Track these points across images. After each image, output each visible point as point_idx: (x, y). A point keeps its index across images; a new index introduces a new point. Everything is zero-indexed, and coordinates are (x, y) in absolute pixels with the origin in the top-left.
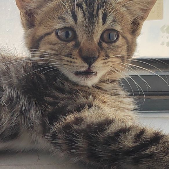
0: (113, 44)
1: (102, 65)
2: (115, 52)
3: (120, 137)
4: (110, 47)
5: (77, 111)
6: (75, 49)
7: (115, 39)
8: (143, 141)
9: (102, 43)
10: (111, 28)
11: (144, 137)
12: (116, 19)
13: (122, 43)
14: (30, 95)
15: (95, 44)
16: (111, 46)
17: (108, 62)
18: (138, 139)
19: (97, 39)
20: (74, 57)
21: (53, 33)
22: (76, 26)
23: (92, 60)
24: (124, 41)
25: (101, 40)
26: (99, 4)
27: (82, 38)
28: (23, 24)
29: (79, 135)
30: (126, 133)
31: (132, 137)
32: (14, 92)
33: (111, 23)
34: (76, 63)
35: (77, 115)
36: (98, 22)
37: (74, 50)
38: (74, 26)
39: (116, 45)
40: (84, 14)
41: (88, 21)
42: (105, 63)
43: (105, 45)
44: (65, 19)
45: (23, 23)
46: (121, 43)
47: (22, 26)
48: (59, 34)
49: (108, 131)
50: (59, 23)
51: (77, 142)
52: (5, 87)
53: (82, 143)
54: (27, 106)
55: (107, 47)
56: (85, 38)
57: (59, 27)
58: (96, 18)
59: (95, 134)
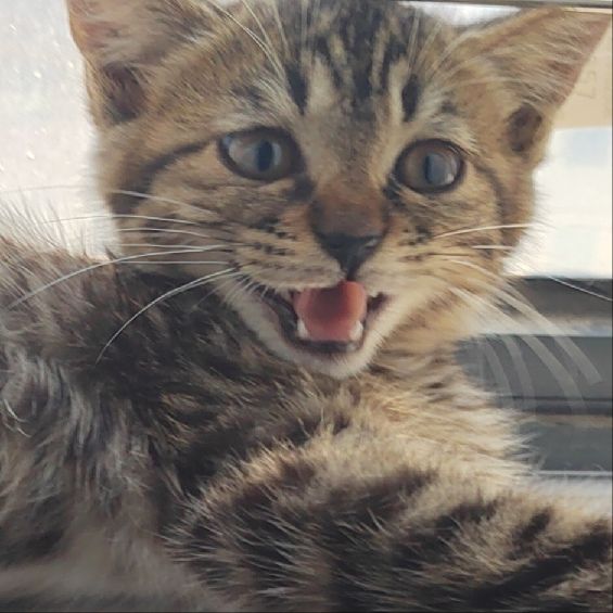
3: (457, 533)
4: (432, 204)
5: (290, 443)
8: (547, 553)
9: (400, 189)
16: (436, 203)
20: (284, 230)
21: (209, 148)
22: (300, 126)
24: (483, 185)
26: (391, 43)
29: (296, 530)
33: (433, 116)
38: (293, 122)
42: (417, 257)
44: (261, 95)
57: (235, 127)
59: (362, 524)
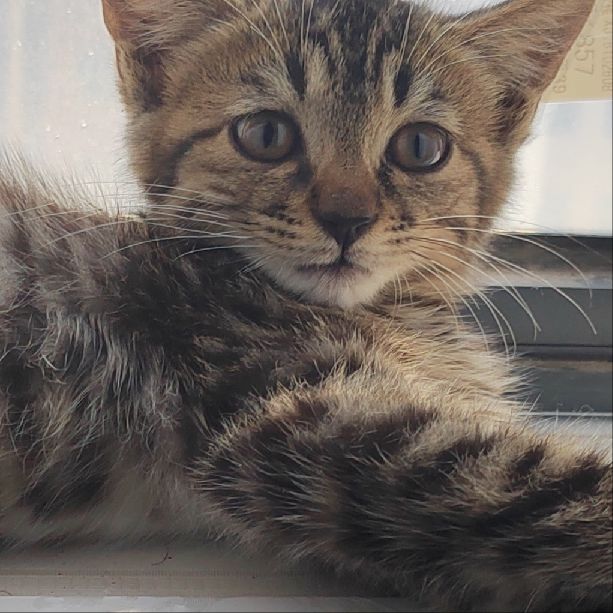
0: (430, 177)
1: (386, 248)
2: (434, 204)
3: (456, 467)
4: (419, 186)
5: (306, 382)
6: (296, 190)
7: (437, 158)
8: (540, 486)
9: (391, 171)
10: (426, 119)
11: (543, 472)
12: (443, 89)
13: (460, 175)
14: (141, 334)
15: (367, 173)
16: (422, 184)
17: (408, 239)
18: (519, 479)
19: (374, 159)
20: (292, 216)
21: (222, 133)
22: (301, 110)
23: (354, 228)
24: (467, 168)
25: (387, 160)
26: (384, 35)
27: (321, 149)
28: (123, 91)
29: (309, 462)
30: (476, 456)
31: (498, 469)
32: (86, 326)
33: (423, 102)
34: (301, 238)
35: (306, 396)
36: (379, 98)
37: (292, 193)
38: (294, 107)
39: (438, 179)
40: (331, 69)
41: (341, 93)
42: (398, 241)
43: (400, 178)
44: (265, 82)
45: (125, 90)
46: (458, 173)
47: (120, 96)
48: (240, 134)
49: (415, 449)
50: (244, 97)
51: (302, 486)
52: (53, 314)
53: (320, 491)
54: (131, 370)
55: (408, 185)
56: (331, 151)
57: (243, 111)
58: (373, 84)
59: (369, 457)
